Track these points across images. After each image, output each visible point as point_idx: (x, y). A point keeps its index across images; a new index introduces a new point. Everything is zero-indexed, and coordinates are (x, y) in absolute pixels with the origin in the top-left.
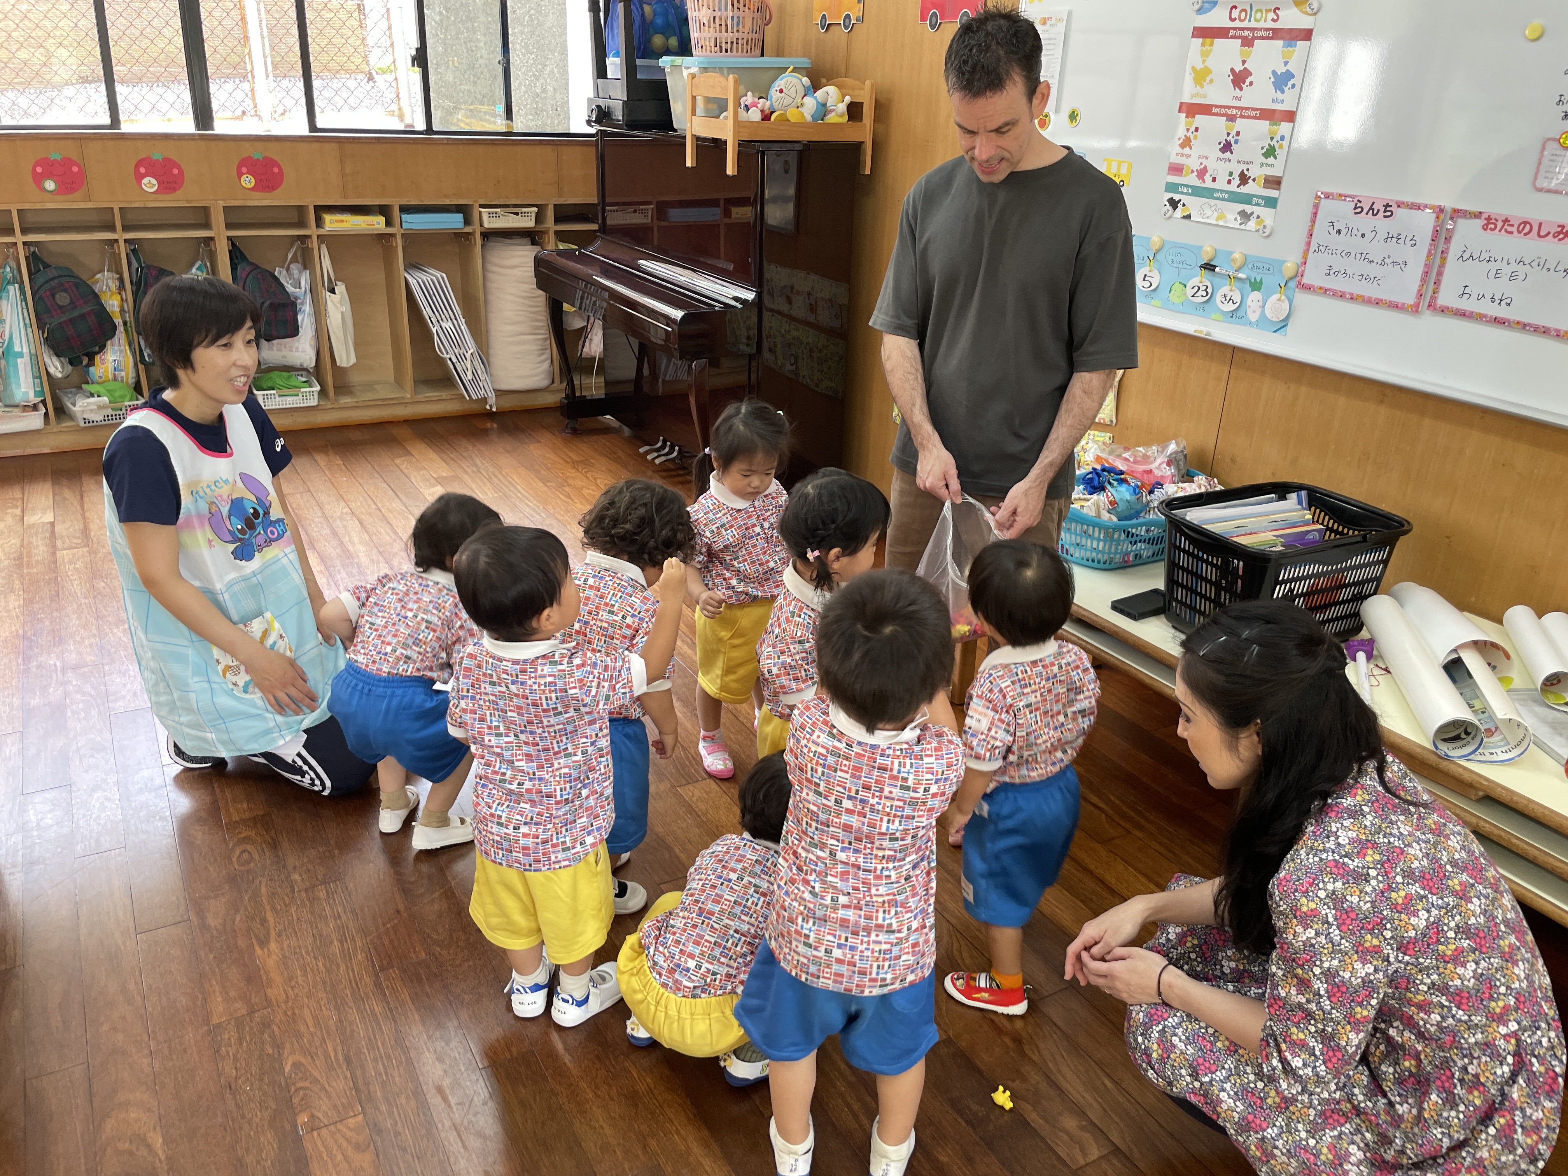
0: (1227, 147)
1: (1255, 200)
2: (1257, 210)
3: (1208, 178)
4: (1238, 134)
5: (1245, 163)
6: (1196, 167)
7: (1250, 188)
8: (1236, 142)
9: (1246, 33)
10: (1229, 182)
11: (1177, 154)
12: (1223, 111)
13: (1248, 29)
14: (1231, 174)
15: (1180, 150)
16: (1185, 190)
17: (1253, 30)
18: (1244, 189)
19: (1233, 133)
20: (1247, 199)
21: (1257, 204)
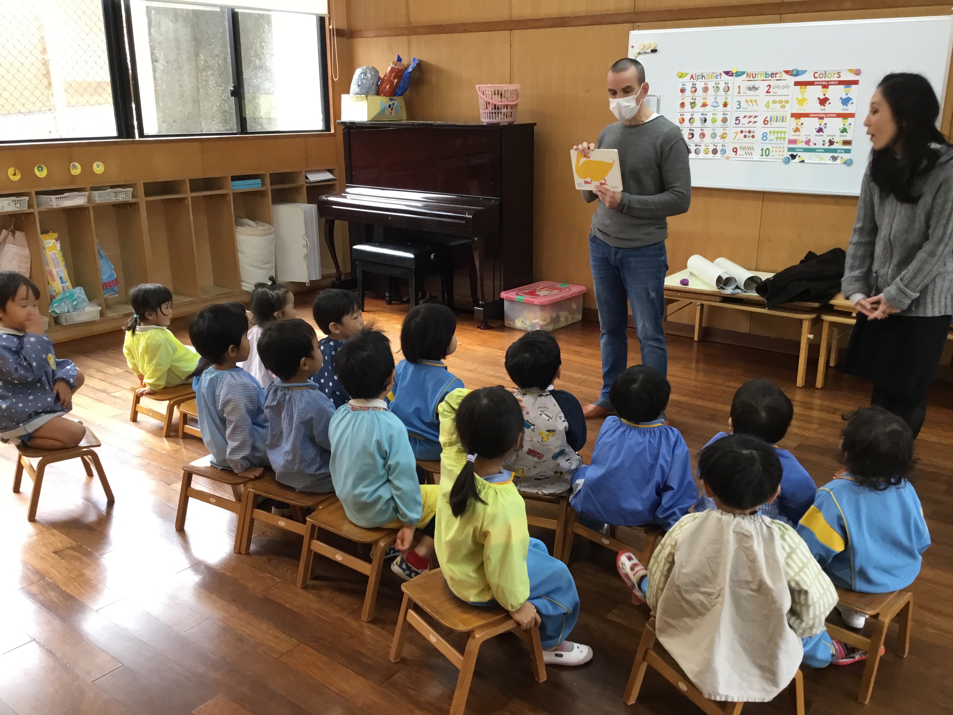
0: (820, 130)
1: (839, 151)
2: (840, 155)
3: (811, 144)
4: (825, 124)
5: (831, 136)
6: (804, 139)
7: (834, 147)
8: (825, 128)
9: (824, 83)
10: (824, 145)
11: (793, 135)
12: (816, 115)
14: (824, 141)
15: (794, 133)
16: (799, 150)
17: (827, 81)
20: (835, 151)
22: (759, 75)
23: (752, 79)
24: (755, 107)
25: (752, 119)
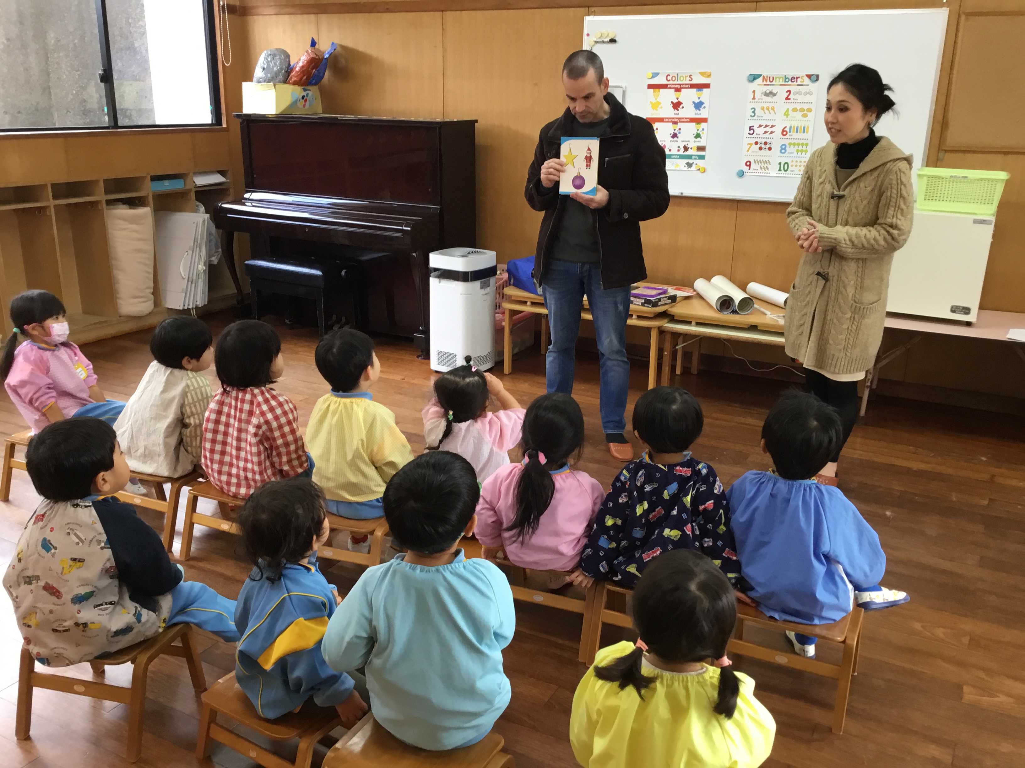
0: (675, 136)
1: (693, 157)
2: (695, 161)
4: (680, 129)
5: (685, 141)
7: (689, 153)
8: (680, 133)
9: (676, 86)
10: (679, 151)
12: (670, 120)
13: (677, 84)
14: (679, 147)
17: (680, 85)
18: (687, 153)
19: (677, 129)
20: (690, 157)
21: (695, 159)
22: (778, 80)
23: (768, 83)
24: (772, 116)
25: (768, 129)
